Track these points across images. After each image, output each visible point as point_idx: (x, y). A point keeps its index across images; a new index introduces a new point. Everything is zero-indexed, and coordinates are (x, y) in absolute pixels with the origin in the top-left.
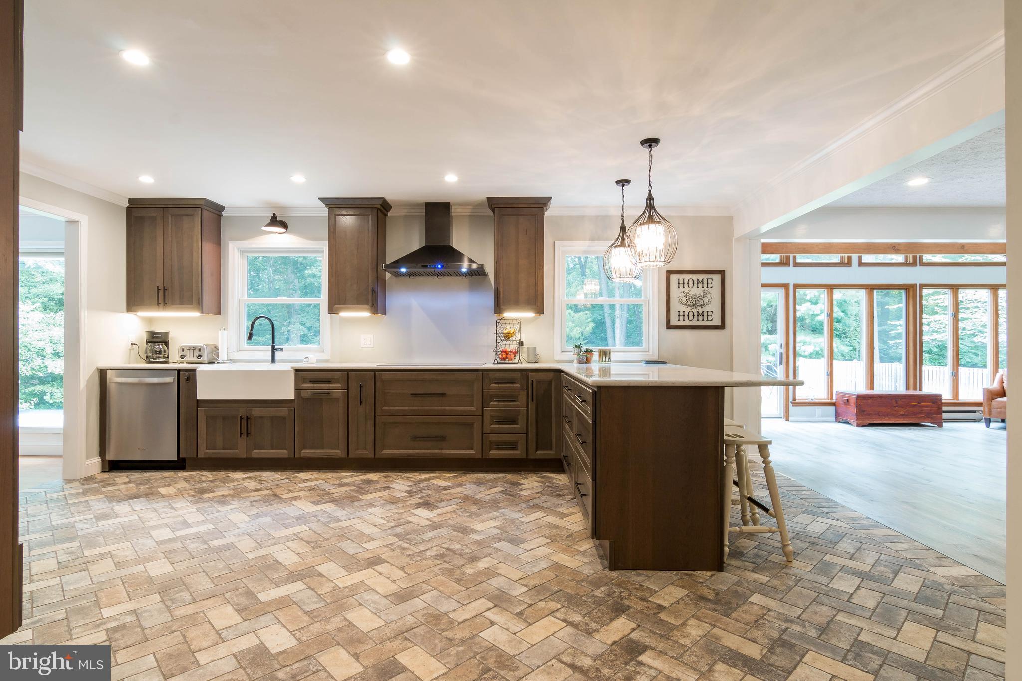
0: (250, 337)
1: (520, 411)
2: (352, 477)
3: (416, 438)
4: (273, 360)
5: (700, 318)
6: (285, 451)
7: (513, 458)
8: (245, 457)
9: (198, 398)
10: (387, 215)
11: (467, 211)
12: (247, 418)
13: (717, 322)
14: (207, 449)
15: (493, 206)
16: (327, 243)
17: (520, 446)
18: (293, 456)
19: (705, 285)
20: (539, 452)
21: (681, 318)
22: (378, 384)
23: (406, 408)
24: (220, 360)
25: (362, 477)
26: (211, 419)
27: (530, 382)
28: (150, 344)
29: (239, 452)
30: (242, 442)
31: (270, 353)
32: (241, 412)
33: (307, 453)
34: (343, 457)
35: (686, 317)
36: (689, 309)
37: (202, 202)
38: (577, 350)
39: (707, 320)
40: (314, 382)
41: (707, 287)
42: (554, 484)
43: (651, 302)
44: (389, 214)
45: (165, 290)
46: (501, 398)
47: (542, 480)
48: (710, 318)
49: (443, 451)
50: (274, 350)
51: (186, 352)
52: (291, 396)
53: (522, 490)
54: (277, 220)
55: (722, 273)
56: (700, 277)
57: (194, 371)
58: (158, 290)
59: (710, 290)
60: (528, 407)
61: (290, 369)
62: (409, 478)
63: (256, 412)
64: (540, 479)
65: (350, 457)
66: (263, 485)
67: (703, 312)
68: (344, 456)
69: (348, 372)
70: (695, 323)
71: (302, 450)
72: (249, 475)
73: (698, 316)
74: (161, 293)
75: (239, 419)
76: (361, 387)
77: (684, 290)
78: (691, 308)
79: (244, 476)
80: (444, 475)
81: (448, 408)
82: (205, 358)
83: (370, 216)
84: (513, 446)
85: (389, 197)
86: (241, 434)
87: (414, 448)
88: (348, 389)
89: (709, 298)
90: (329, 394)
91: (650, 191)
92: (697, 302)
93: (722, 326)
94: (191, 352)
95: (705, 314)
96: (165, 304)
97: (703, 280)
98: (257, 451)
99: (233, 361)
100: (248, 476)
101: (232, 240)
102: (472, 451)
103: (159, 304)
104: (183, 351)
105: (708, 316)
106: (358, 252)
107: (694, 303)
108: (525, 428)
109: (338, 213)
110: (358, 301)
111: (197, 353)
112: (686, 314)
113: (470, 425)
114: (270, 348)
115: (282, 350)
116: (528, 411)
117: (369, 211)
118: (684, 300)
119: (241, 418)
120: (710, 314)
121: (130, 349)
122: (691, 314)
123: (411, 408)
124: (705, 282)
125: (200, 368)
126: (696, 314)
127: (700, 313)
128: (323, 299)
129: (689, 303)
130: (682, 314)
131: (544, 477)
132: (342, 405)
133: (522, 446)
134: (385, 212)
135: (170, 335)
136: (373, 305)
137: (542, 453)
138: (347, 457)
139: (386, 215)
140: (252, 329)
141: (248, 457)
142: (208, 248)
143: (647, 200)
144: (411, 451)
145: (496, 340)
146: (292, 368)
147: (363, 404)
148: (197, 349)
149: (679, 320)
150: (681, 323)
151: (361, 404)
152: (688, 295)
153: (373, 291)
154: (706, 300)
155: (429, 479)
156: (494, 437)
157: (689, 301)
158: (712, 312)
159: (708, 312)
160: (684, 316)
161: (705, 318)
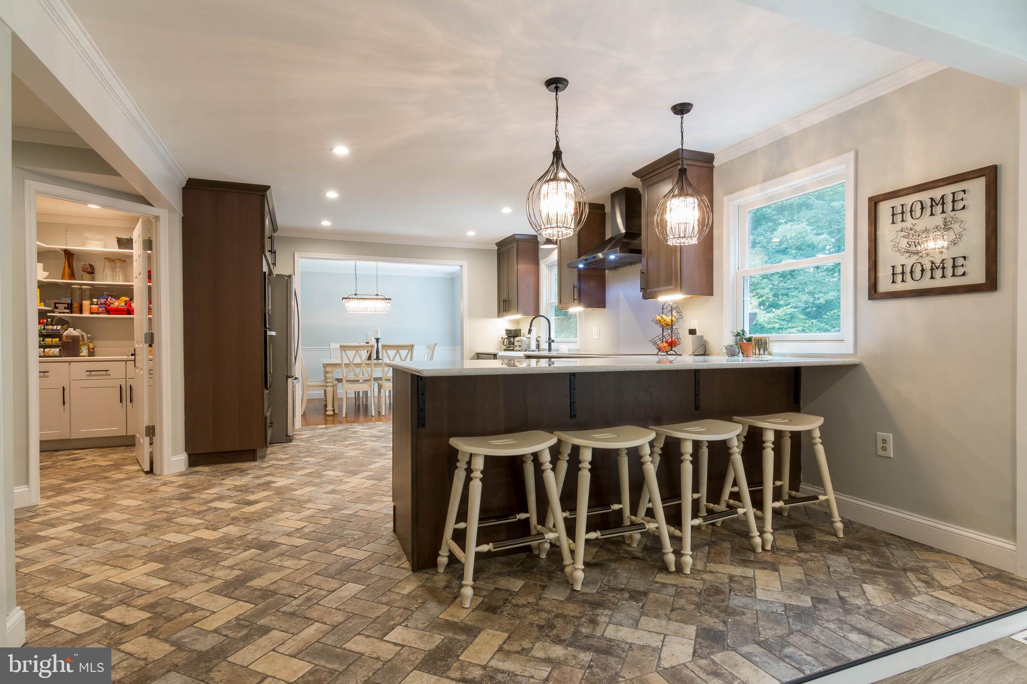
5: (938, 273)
13: (976, 276)
19: (949, 207)
21: (899, 278)
35: (908, 276)
36: (914, 259)
39: (954, 275)
41: (953, 210)
48: (959, 271)
55: (990, 173)
56: (937, 193)
59: (960, 215)
67: (943, 261)
70: (926, 283)
73: (932, 269)
77: (904, 225)
78: (917, 257)
89: (959, 231)
92: (931, 242)
93: (990, 284)
95: (948, 264)
97: (943, 197)
105: (954, 267)
107: (924, 246)
112: (908, 270)
118: (903, 243)
120: (960, 262)
122: (918, 274)
124: (949, 199)
126: (928, 267)
127: (938, 262)
129: (913, 248)
130: (899, 270)
149: (894, 282)
150: (899, 287)
152: (912, 232)
154: (950, 236)
157: (913, 244)
158: (964, 258)
159: (954, 259)
160: (903, 273)
161: (949, 272)
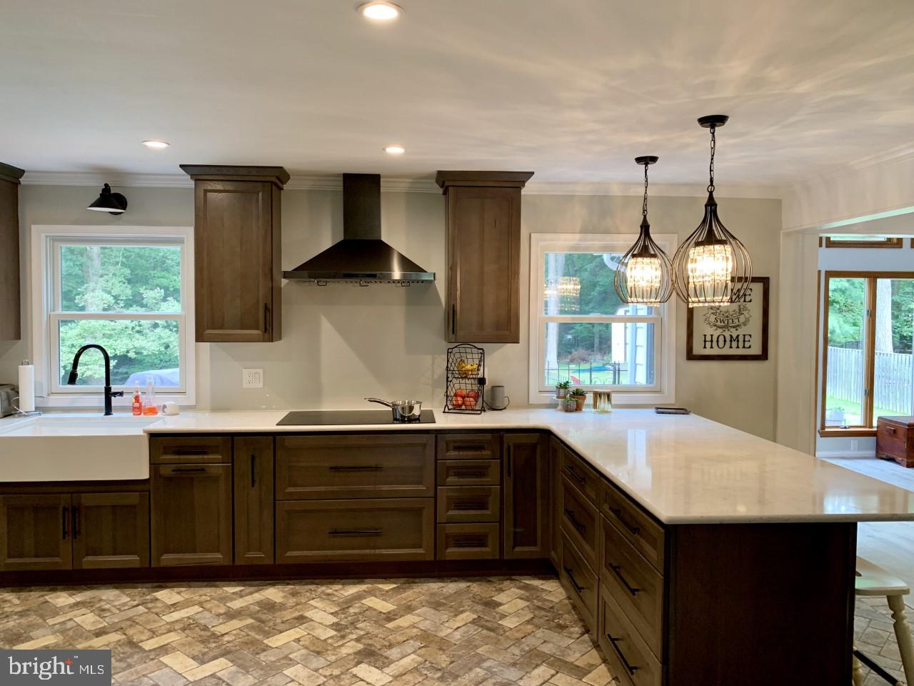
1: (490, 489)
2: (241, 596)
3: (336, 532)
5: (734, 344)
6: (136, 558)
7: (480, 558)
8: (71, 568)
10: (283, 189)
11: (403, 186)
12: (74, 510)
13: (756, 349)
14: (9, 557)
15: (447, 184)
16: (192, 229)
17: (490, 543)
18: (147, 565)
19: (742, 298)
20: (518, 549)
21: (708, 344)
22: (278, 454)
23: (323, 488)
24: (22, 410)
25: (258, 596)
26: (15, 512)
27: (505, 447)
29: (62, 562)
30: (65, 546)
31: (104, 399)
32: (65, 500)
33: (169, 559)
34: (226, 564)
35: (715, 344)
36: (719, 331)
38: (562, 391)
39: (744, 347)
40: (179, 452)
41: (745, 301)
42: (546, 603)
43: (666, 319)
44: (285, 187)
46: (461, 472)
47: (527, 594)
48: (747, 344)
49: (378, 551)
50: (109, 394)
52: (144, 475)
53: (503, 616)
54: (110, 196)
55: (765, 281)
59: (748, 305)
60: (501, 484)
61: (142, 433)
62: (329, 595)
63: (88, 499)
64: (523, 592)
65: (237, 563)
66: (107, 619)
67: (738, 336)
68: (227, 562)
69: (232, 436)
70: (726, 351)
71: (162, 555)
72: (79, 597)
73: (731, 341)
75: (61, 511)
76: (253, 458)
78: (722, 330)
79: (72, 600)
80: (380, 586)
81: (385, 488)
83: (260, 194)
84: (479, 540)
85: (287, 164)
86: (64, 534)
87: (333, 548)
88: (233, 463)
89: (747, 316)
90: (203, 470)
91: (711, 193)
92: (731, 321)
93: (764, 356)
95: (741, 339)
97: (738, 290)
98: (90, 558)
100: (78, 600)
102: (421, 551)
105: (744, 341)
106: (241, 248)
107: (726, 322)
108: (498, 514)
109: (210, 188)
110: (243, 323)
112: (715, 339)
113: (418, 512)
114: (103, 391)
115: (121, 394)
116: (502, 489)
117: (258, 186)
118: (712, 318)
119: (65, 509)
120: (747, 338)
122: (721, 339)
123: (330, 488)
126: (728, 339)
127: (734, 337)
129: (719, 323)
130: (708, 338)
131: (526, 587)
132: (223, 487)
133: (492, 542)
134: (280, 185)
136: (266, 330)
137: (522, 551)
138: (231, 564)
139: (281, 189)
140: (75, 366)
141: (76, 568)
143: (706, 206)
144: (329, 553)
145: (448, 378)
146: (145, 431)
147: (257, 485)
149: (705, 347)
150: (708, 352)
151: (253, 486)
152: (718, 311)
153: (267, 309)
154: (742, 319)
155: (359, 597)
156: (453, 529)
157: (719, 321)
158: (750, 335)
159: (744, 335)
160: (712, 341)
161: (741, 344)
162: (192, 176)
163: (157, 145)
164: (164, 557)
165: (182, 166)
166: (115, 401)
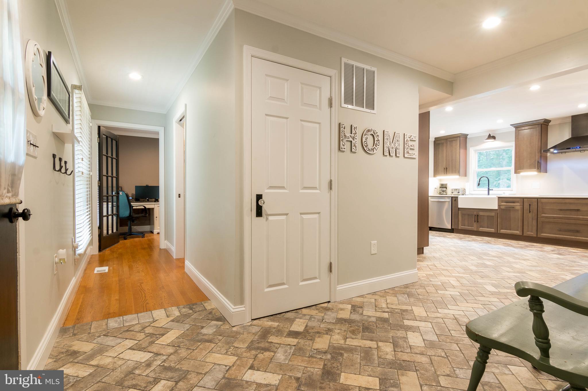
0: (479, 184)
3: (560, 230)
4: (489, 194)
6: (493, 230)
8: (476, 230)
9: (459, 207)
12: (478, 215)
14: (462, 226)
16: (514, 142)
18: (497, 232)
22: (539, 204)
23: (556, 216)
24: (466, 194)
25: (530, 244)
26: (463, 215)
28: (441, 188)
29: (474, 228)
30: (475, 224)
31: (487, 191)
32: (475, 213)
33: (503, 231)
34: (520, 235)
37: (460, 135)
40: (507, 203)
44: (549, 125)
45: (446, 169)
49: (578, 238)
50: (489, 190)
51: (453, 191)
52: (496, 208)
54: (491, 137)
57: (457, 197)
58: (444, 169)
61: (496, 197)
62: (556, 247)
63: (481, 213)
65: (524, 235)
66: (484, 240)
69: (523, 198)
71: (500, 230)
74: (445, 170)
75: (474, 216)
76: (530, 205)
79: (476, 237)
80: (578, 249)
81: (581, 217)
82: (460, 193)
83: (537, 128)
85: (548, 118)
86: (475, 221)
87: (559, 235)
88: (523, 206)
90: (514, 207)
94: (455, 191)
96: (446, 173)
98: (481, 228)
99: (472, 194)
100: (478, 237)
101: (471, 146)
103: (444, 174)
104: (452, 191)
109: (520, 129)
110: (531, 167)
111: (457, 191)
114: (487, 189)
115: (492, 190)
117: (537, 126)
119: (475, 215)
121: (435, 190)
123: (558, 216)
125: (459, 196)
128: (512, 168)
132: (520, 212)
134: (547, 124)
135: (448, 185)
136: (538, 168)
138: (522, 235)
140: (479, 182)
141: (478, 230)
142: (462, 151)
147: (531, 212)
148: (458, 190)
153: (538, 162)
155: (567, 249)
162: (514, 127)
163: (500, 121)
164: (502, 230)
165: (511, 125)
166: (490, 192)
